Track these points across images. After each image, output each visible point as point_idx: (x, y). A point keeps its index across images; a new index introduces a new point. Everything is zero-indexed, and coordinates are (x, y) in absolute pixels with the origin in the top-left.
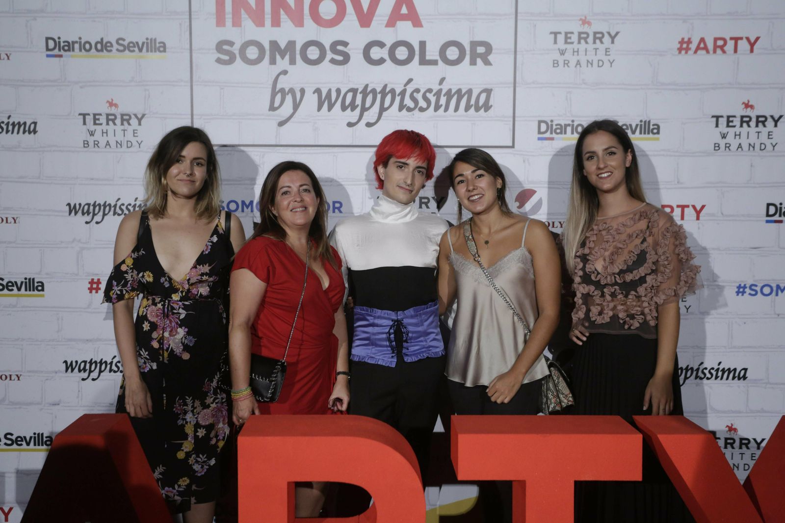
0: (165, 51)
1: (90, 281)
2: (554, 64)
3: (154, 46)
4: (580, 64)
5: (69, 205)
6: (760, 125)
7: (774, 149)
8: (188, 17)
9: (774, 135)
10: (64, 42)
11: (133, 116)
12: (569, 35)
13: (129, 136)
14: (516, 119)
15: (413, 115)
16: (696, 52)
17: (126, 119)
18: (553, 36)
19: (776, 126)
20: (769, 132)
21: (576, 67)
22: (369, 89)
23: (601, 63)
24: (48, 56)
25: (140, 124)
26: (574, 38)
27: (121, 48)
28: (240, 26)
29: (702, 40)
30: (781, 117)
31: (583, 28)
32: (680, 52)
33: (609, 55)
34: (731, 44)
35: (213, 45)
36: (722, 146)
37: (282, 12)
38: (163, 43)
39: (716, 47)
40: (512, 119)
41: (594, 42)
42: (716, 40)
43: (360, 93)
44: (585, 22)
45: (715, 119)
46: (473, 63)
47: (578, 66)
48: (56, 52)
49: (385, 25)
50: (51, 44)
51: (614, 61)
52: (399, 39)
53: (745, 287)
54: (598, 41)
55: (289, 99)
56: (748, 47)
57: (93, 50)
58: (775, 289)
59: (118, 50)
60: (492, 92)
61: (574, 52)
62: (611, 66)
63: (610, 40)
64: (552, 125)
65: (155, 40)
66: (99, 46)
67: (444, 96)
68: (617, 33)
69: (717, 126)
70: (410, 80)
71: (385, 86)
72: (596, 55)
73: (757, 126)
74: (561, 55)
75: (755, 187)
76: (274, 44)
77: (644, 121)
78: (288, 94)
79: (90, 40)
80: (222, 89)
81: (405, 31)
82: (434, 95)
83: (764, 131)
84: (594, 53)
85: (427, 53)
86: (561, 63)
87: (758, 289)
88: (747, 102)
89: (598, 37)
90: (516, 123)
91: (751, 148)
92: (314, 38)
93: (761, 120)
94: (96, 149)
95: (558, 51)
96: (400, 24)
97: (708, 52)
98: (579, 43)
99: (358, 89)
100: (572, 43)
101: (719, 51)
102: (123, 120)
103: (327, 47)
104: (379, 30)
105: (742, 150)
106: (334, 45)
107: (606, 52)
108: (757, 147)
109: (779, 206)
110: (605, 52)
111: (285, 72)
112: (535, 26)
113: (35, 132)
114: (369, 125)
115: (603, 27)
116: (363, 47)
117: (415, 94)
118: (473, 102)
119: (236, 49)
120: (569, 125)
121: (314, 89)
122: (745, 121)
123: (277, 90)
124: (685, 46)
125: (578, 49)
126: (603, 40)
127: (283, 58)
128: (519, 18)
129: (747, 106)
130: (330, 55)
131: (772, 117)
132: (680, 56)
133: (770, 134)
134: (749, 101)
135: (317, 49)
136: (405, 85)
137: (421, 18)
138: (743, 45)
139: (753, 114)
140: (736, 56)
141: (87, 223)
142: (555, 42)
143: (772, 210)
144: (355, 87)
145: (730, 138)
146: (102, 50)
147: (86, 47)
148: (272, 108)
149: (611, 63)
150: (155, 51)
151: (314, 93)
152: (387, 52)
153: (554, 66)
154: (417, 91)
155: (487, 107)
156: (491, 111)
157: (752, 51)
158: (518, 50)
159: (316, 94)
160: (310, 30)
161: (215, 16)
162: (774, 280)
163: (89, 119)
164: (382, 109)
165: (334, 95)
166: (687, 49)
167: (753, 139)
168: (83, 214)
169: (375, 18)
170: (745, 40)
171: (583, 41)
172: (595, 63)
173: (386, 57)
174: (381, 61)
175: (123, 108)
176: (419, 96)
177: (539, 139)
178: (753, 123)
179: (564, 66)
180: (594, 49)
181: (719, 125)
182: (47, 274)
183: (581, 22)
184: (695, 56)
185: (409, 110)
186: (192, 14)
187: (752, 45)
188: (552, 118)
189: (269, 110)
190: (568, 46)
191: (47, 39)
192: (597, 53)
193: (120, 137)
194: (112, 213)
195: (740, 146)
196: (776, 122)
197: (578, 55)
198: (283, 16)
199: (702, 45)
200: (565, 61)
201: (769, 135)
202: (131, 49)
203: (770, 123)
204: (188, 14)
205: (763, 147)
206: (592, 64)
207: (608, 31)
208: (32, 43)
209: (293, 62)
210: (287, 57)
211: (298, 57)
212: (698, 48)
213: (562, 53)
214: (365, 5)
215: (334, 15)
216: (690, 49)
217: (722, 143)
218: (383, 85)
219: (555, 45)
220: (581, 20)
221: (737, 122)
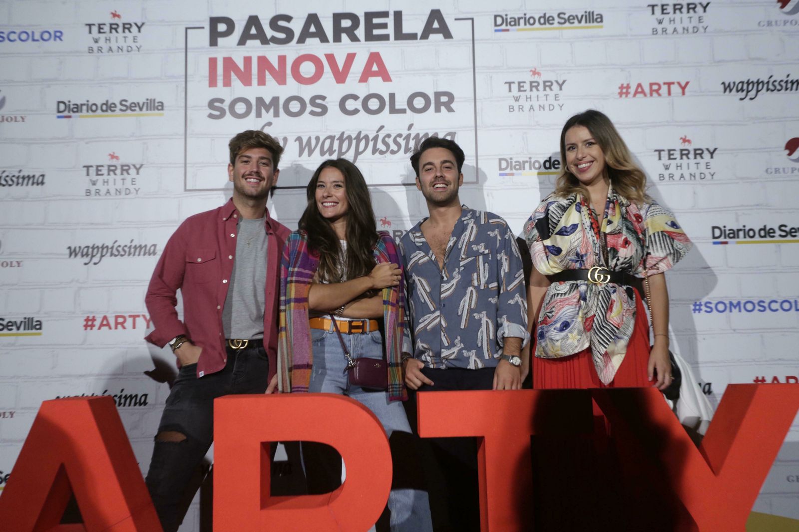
0: (162, 109)
1: (85, 318)
2: (510, 109)
3: (155, 106)
4: (533, 109)
5: (69, 248)
6: (698, 157)
7: (712, 178)
8: (184, 80)
9: (711, 166)
10: (73, 105)
11: (132, 167)
12: (522, 84)
13: (128, 184)
14: (479, 158)
15: (386, 157)
16: (635, 95)
17: (125, 169)
18: (507, 85)
19: (712, 157)
20: (707, 163)
21: (530, 110)
22: (345, 136)
23: (552, 107)
24: (59, 117)
25: (138, 173)
26: (527, 86)
27: (124, 108)
28: (231, 86)
29: (639, 85)
30: (715, 149)
31: (534, 78)
32: (621, 96)
33: (558, 100)
34: (664, 89)
35: (206, 103)
36: (667, 177)
37: (267, 73)
38: (162, 103)
39: (652, 91)
40: (475, 158)
41: (545, 90)
42: (651, 85)
43: (337, 140)
44: (535, 73)
45: (657, 153)
46: (438, 110)
47: (532, 110)
48: (66, 113)
49: (358, 81)
50: (62, 107)
51: (563, 105)
52: (371, 92)
53: (700, 305)
54: (547, 89)
56: (680, 91)
57: (99, 111)
58: (728, 305)
59: (121, 110)
60: (456, 135)
61: (527, 98)
62: (561, 110)
63: (559, 87)
64: (511, 162)
65: (154, 100)
66: (104, 107)
67: (413, 139)
68: (564, 82)
69: (660, 159)
70: (382, 127)
71: (360, 133)
72: (547, 100)
73: (695, 158)
74: (516, 101)
75: (700, 212)
76: (260, 101)
79: (96, 103)
80: (213, 140)
81: (376, 85)
82: (404, 140)
83: (703, 162)
84: (545, 99)
85: (396, 104)
86: (516, 108)
87: (713, 306)
88: (684, 137)
89: (548, 85)
90: (479, 162)
91: (693, 178)
92: (296, 94)
93: (699, 153)
94: (98, 197)
95: (513, 98)
96: (372, 79)
97: (645, 95)
98: (531, 90)
99: (335, 136)
100: (525, 91)
101: (655, 94)
102: (123, 170)
103: (307, 101)
104: (352, 85)
105: (684, 179)
106: (313, 100)
107: (556, 97)
108: (698, 176)
109: (723, 229)
110: (554, 97)
111: (269, 124)
112: (491, 77)
113: (42, 183)
115: (551, 77)
116: (339, 100)
117: (387, 139)
119: (226, 106)
120: (527, 162)
121: (296, 137)
122: (684, 153)
124: (624, 90)
125: (531, 96)
126: (552, 87)
127: (267, 111)
128: (476, 71)
129: (685, 140)
130: (309, 108)
131: (708, 149)
132: (621, 99)
133: (707, 165)
135: (298, 103)
136: (377, 132)
137: (389, 74)
138: (675, 89)
139: (691, 147)
140: (670, 98)
141: (86, 264)
142: (510, 90)
143: (717, 232)
144: (333, 134)
145: (672, 169)
146: (106, 111)
147: (92, 108)
149: (561, 107)
150: (154, 110)
151: (295, 141)
152: (361, 104)
153: (510, 111)
154: (389, 136)
157: (683, 93)
158: (477, 98)
159: (298, 141)
160: (292, 87)
161: (208, 78)
163: (92, 171)
164: (358, 153)
165: (313, 142)
166: (627, 93)
167: (693, 169)
168: (83, 256)
169: (349, 75)
170: (676, 85)
171: (534, 89)
172: (547, 108)
173: (360, 107)
174: (356, 111)
175: (123, 160)
176: (390, 141)
177: (501, 175)
178: (691, 156)
179: (519, 111)
180: (545, 95)
181: (662, 158)
182: (46, 313)
183: (531, 73)
184: (635, 99)
185: (382, 153)
186: (188, 77)
187: (683, 88)
188: (511, 156)
190: (521, 94)
191: (59, 103)
192: (548, 98)
193: (119, 185)
194: (109, 254)
195: (682, 176)
196: (712, 154)
197: (531, 101)
198: (268, 76)
199: (640, 90)
200: (519, 106)
202: (133, 108)
203: (706, 155)
204: (184, 77)
205: (703, 176)
206: (544, 108)
207: (556, 80)
208: (45, 106)
209: (276, 114)
210: (272, 111)
211: (281, 111)
212: (636, 93)
213: (517, 99)
214: (341, 64)
215: (313, 74)
216: (629, 93)
217: (666, 173)
218: (357, 132)
219: (510, 93)
220: (531, 71)
221: (677, 155)
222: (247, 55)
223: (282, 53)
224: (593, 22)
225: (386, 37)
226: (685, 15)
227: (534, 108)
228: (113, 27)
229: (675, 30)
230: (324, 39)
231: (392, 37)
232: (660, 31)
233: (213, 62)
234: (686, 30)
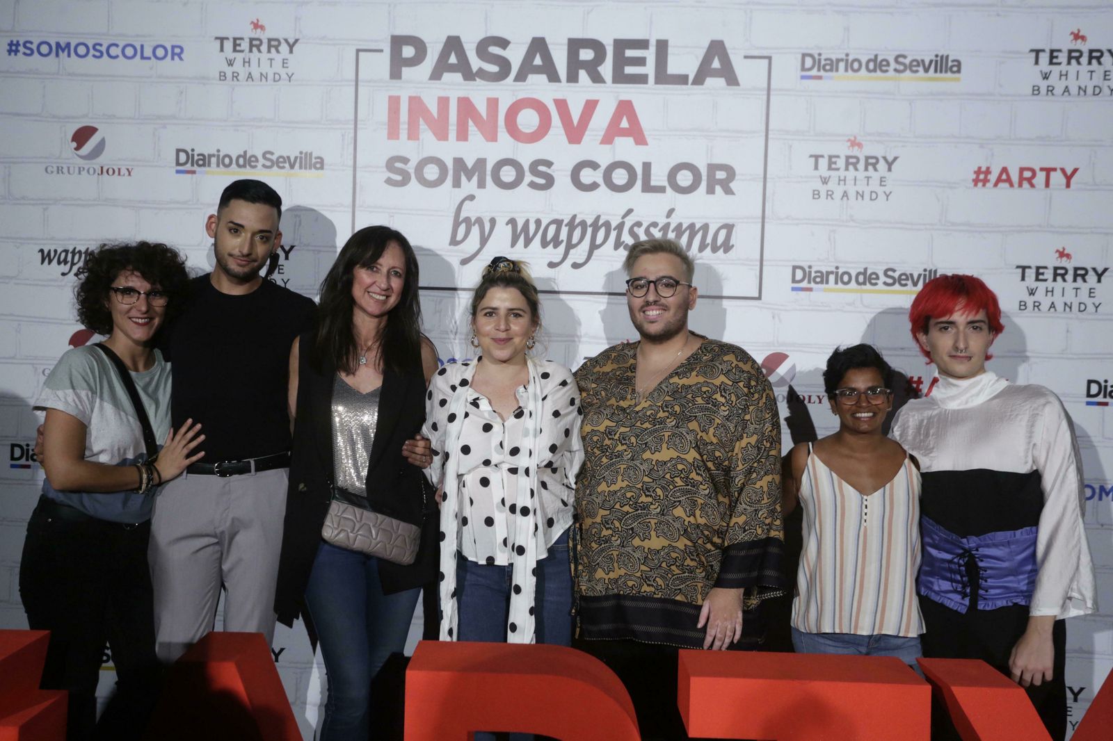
0: (322, 168)
2: (814, 194)
3: (310, 162)
4: (847, 196)
6: (1079, 279)
7: (1096, 311)
8: (353, 126)
9: (1097, 293)
10: (198, 155)
11: (279, 248)
12: (834, 160)
14: (764, 263)
16: (996, 185)
18: (813, 160)
19: (1099, 281)
20: (1090, 289)
21: (842, 199)
22: (577, 221)
23: (874, 196)
24: (178, 172)
25: (287, 258)
26: (841, 163)
27: (268, 164)
28: (418, 139)
29: (1005, 170)
30: (1106, 270)
31: (852, 151)
32: (976, 185)
33: (885, 186)
34: (1041, 177)
35: (383, 163)
36: (1030, 305)
37: (471, 123)
38: (322, 159)
39: (1021, 179)
40: (758, 263)
41: (866, 169)
42: (1022, 170)
43: (566, 226)
44: (854, 143)
45: (1020, 270)
46: (711, 191)
47: (845, 198)
48: (188, 167)
49: (599, 142)
50: (183, 157)
51: (891, 193)
52: (618, 159)
54: (870, 168)
55: (475, 230)
56: (1064, 181)
57: (234, 165)
58: (1097, 491)
59: (264, 166)
60: (735, 229)
61: (840, 180)
62: (887, 199)
63: (887, 167)
64: (810, 272)
65: (311, 154)
66: (241, 161)
67: (673, 231)
68: (896, 158)
69: (1023, 279)
70: (630, 211)
71: (598, 218)
72: (868, 184)
73: (1075, 280)
74: (823, 184)
75: (1073, 359)
76: (459, 162)
77: (928, 269)
78: (474, 225)
79: (230, 154)
80: (392, 216)
81: (625, 149)
82: (659, 231)
83: (1085, 288)
84: (866, 182)
85: (653, 178)
86: (823, 194)
88: (1061, 250)
89: (872, 162)
90: (764, 268)
91: (1067, 309)
92: (511, 157)
93: (1080, 274)
95: (819, 179)
96: (619, 141)
97: (1012, 185)
98: (847, 169)
99: (563, 221)
100: (838, 169)
101: (1025, 184)
103: (526, 167)
104: (591, 147)
105: (1056, 310)
106: (535, 165)
107: (881, 181)
108: (1075, 307)
109: (1103, 384)
110: (879, 181)
111: (471, 197)
112: (791, 146)
114: (576, 266)
115: (878, 151)
116: (571, 169)
117: (636, 229)
118: (709, 240)
119: (411, 168)
120: (832, 273)
121: (508, 219)
122: (1059, 273)
123: (461, 219)
124: (982, 177)
125: (845, 177)
126: (878, 166)
127: (469, 179)
128: (770, 136)
129: (1062, 254)
130: (529, 177)
131: (1094, 269)
132: (976, 188)
133: (1091, 291)
134: (1064, 249)
135: (513, 169)
136: (624, 217)
137: (645, 133)
138: (1058, 178)
139: (1070, 265)
140: (1048, 191)
142: (816, 168)
143: (1094, 388)
144: (560, 217)
145: (1039, 296)
146: (244, 166)
147: (225, 160)
148: (454, 242)
149: (888, 196)
150: (310, 168)
151: (507, 224)
152: (602, 175)
153: (814, 198)
154: (639, 224)
155: (727, 247)
156: (732, 253)
157: (1068, 185)
158: (768, 176)
159: (510, 225)
160: (505, 146)
161: (387, 127)
162: (1096, 479)
164: (594, 247)
165: (532, 228)
166: (985, 181)
167: (1070, 297)
169: (587, 133)
170: (1059, 173)
171: (851, 167)
172: (867, 196)
173: (600, 180)
174: (593, 186)
176: (640, 232)
177: (794, 289)
178: (1069, 277)
179: (827, 198)
180: (866, 177)
181: (1026, 279)
183: (849, 144)
184: (995, 190)
186: (358, 122)
187: (1069, 178)
188: (810, 264)
189: (450, 244)
190: (832, 173)
191: (178, 151)
192: (870, 183)
195: (1053, 305)
196: (1100, 276)
197: (845, 184)
198: (472, 127)
199: (1004, 177)
200: (828, 191)
201: (1090, 293)
202: (281, 165)
203: (1092, 278)
204: (353, 122)
205: (1083, 307)
206: (862, 197)
207: (884, 155)
208: (159, 155)
209: (481, 185)
210: (475, 179)
211: (489, 179)
212: (999, 180)
213: (825, 181)
214: (576, 116)
215: (536, 128)
216: (989, 181)
217: (1030, 301)
218: (595, 217)
219: (816, 171)
220: (849, 140)
221: (1049, 274)
222: (443, 94)
223: (493, 95)
224: (946, 72)
225: (642, 79)
226: (1084, 67)
227: (849, 195)
228: (255, 44)
229: (1067, 90)
230: (554, 77)
231: (651, 79)
232: (1043, 90)
233: (394, 102)
234: (1082, 90)
